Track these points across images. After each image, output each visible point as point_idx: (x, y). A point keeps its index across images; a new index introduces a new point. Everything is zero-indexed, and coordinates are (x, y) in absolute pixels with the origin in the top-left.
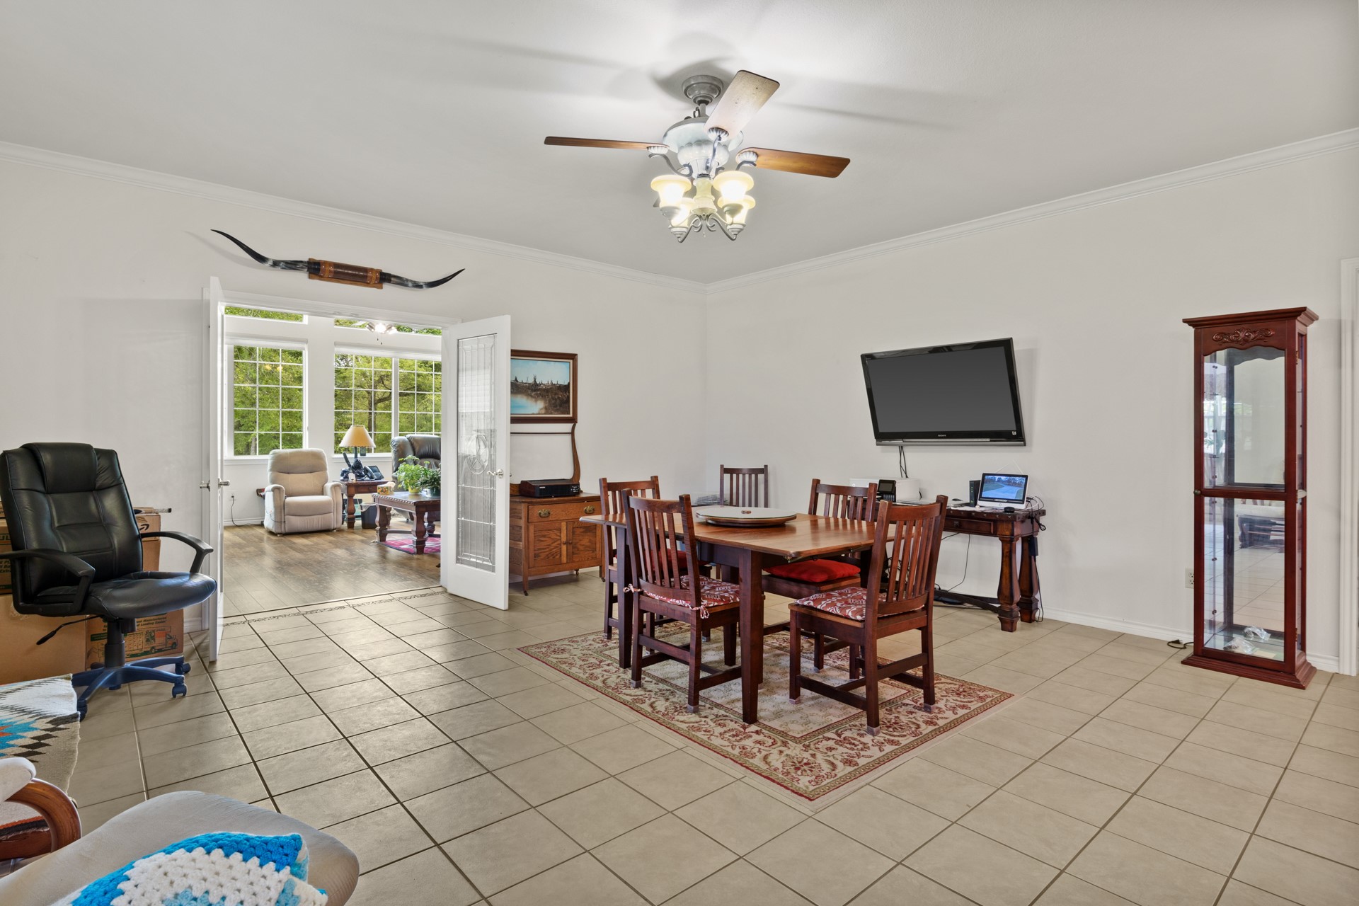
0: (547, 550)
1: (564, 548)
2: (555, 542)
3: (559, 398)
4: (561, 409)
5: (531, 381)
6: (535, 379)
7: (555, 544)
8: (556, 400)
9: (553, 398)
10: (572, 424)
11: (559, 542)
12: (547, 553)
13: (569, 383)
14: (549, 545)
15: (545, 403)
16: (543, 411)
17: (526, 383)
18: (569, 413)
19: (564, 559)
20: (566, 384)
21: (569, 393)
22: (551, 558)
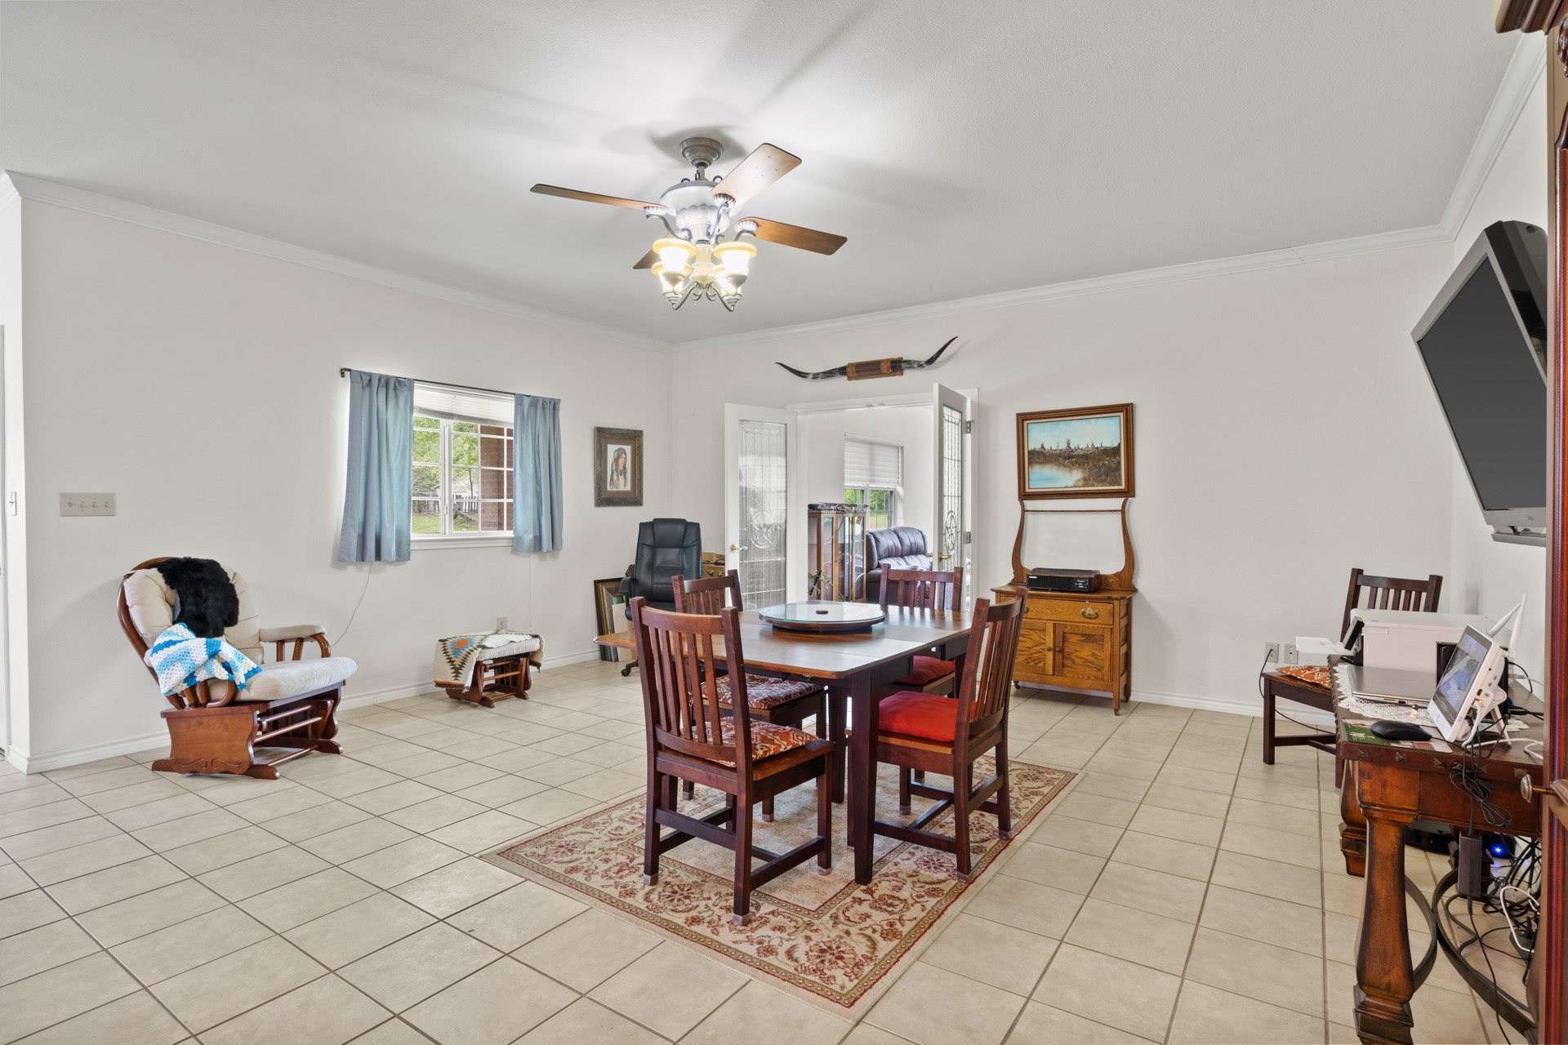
0: (1026, 653)
1: (1050, 655)
2: (1037, 645)
3: (1104, 464)
4: (1108, 479)
5: (1063, 446)
6: (1068, 444)
7: (1038, 648)
8: (1100, 467)
9: (1094, 466)
10: (1124, 499)
11: (1043, 647)
12: (1026, 657)
13: (1119, 445)
14: (1029, 648)
15: (1084, 472)
16: (1081, 483)
17: (1056, 450)
18: (1119, 484)
19: (1050, 670)
20: (1115, 445)
21: (1120, 456)
22: (1032, 664)
